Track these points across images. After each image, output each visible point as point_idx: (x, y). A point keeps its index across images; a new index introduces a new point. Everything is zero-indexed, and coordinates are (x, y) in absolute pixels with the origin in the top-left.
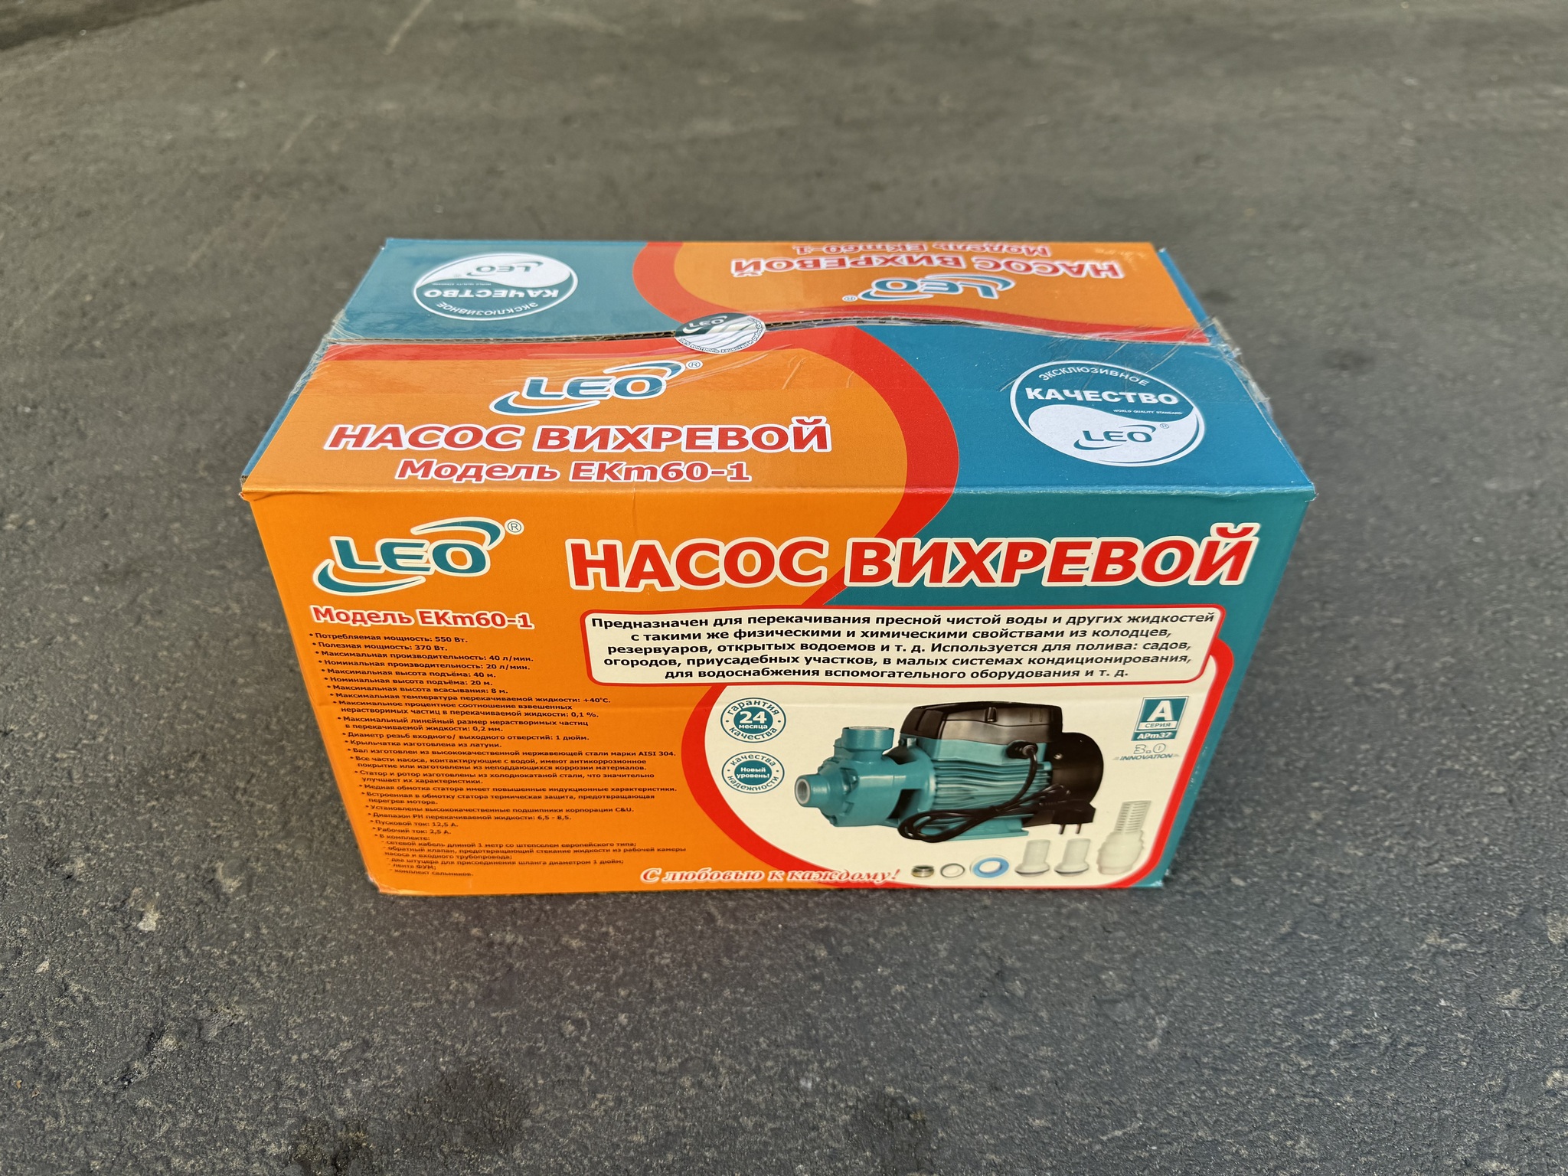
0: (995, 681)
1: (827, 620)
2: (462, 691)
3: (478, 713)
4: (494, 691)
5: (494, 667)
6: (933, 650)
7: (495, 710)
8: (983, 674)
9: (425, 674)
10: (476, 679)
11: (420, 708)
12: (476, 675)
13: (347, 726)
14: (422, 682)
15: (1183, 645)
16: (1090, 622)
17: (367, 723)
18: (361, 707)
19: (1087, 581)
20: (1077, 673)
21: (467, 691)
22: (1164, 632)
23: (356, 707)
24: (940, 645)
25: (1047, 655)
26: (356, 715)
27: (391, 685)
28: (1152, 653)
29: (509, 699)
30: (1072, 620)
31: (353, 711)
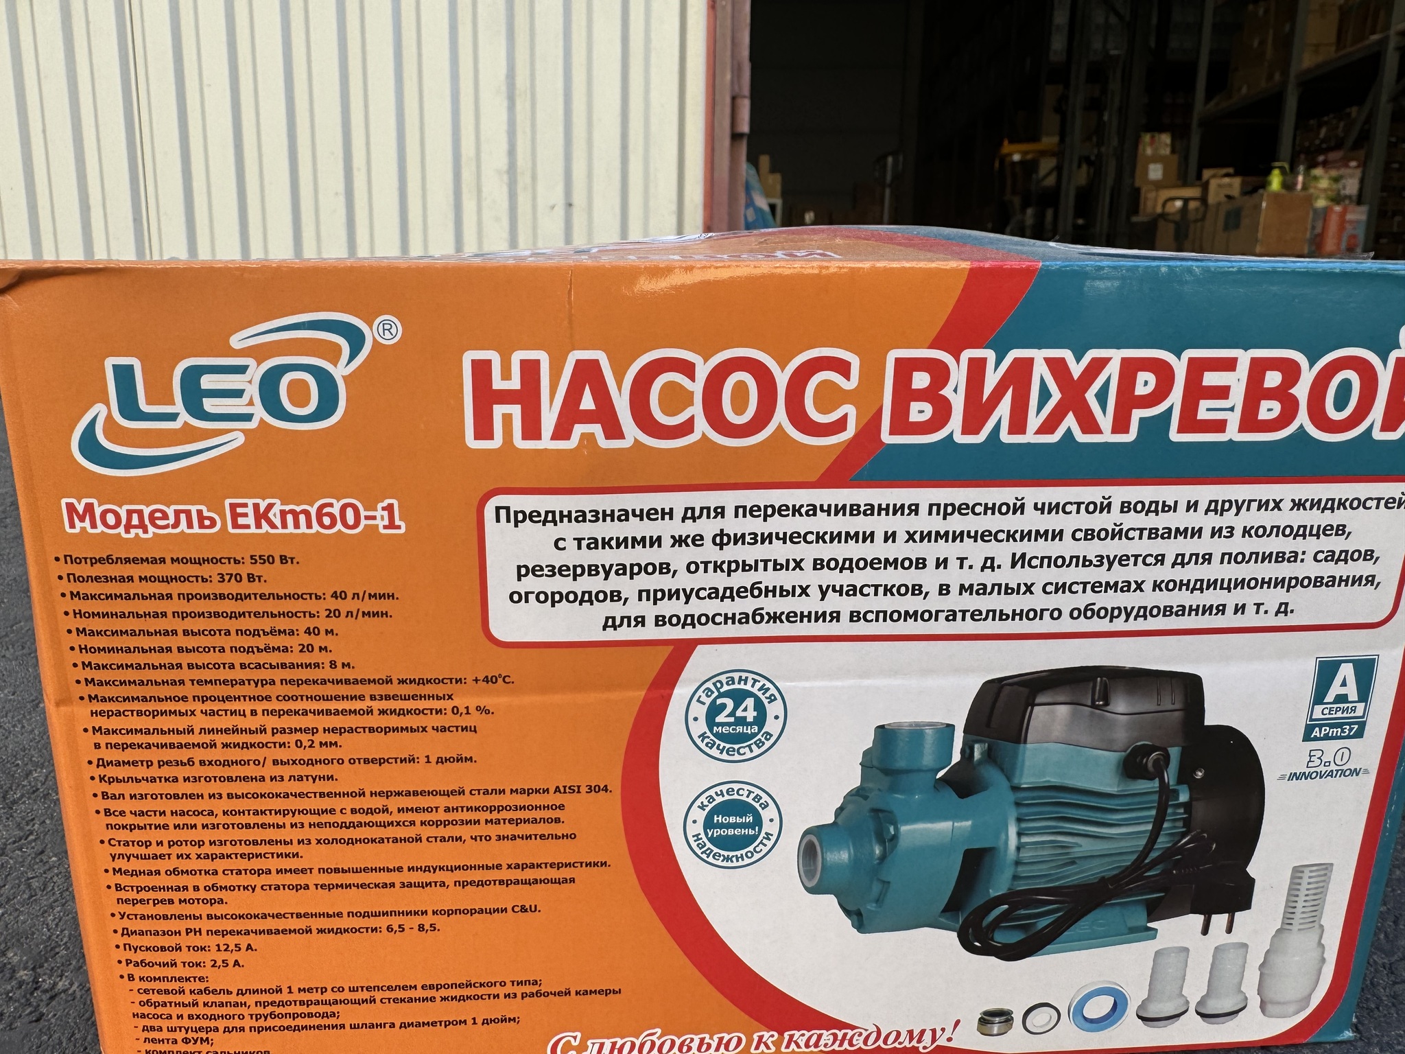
0: (1103, 625)
1: (855, 510)
2: (284, 666)
3: (305, 713)
4: (333, 664)
5: (336, 613)
6: (1014, 565)
7: (333, 705)
8: (1088, 612)
9: (228, 633)
10: (306, 639)
11: (216, 706)
12: (308, 631)
13: (97, 746)
14: (222, 650)
15: (1369, 555)
16: (1239, 509)
17: (129, 739)
18: (122, 707)
19: (1232, 433)
20: (1221, 609)
21: (292, 666)
22: (1341, 530)
23: (114, 707)
24: (1023, 556)
25: (1180, 574)
26: (114, 723)
27: (174, 658)
28: (1328, 569)
29: (356, 682)
30: (1216, 508)
31: (109, 714)
